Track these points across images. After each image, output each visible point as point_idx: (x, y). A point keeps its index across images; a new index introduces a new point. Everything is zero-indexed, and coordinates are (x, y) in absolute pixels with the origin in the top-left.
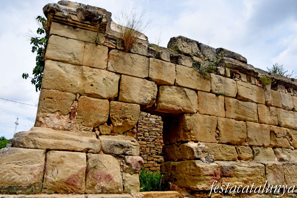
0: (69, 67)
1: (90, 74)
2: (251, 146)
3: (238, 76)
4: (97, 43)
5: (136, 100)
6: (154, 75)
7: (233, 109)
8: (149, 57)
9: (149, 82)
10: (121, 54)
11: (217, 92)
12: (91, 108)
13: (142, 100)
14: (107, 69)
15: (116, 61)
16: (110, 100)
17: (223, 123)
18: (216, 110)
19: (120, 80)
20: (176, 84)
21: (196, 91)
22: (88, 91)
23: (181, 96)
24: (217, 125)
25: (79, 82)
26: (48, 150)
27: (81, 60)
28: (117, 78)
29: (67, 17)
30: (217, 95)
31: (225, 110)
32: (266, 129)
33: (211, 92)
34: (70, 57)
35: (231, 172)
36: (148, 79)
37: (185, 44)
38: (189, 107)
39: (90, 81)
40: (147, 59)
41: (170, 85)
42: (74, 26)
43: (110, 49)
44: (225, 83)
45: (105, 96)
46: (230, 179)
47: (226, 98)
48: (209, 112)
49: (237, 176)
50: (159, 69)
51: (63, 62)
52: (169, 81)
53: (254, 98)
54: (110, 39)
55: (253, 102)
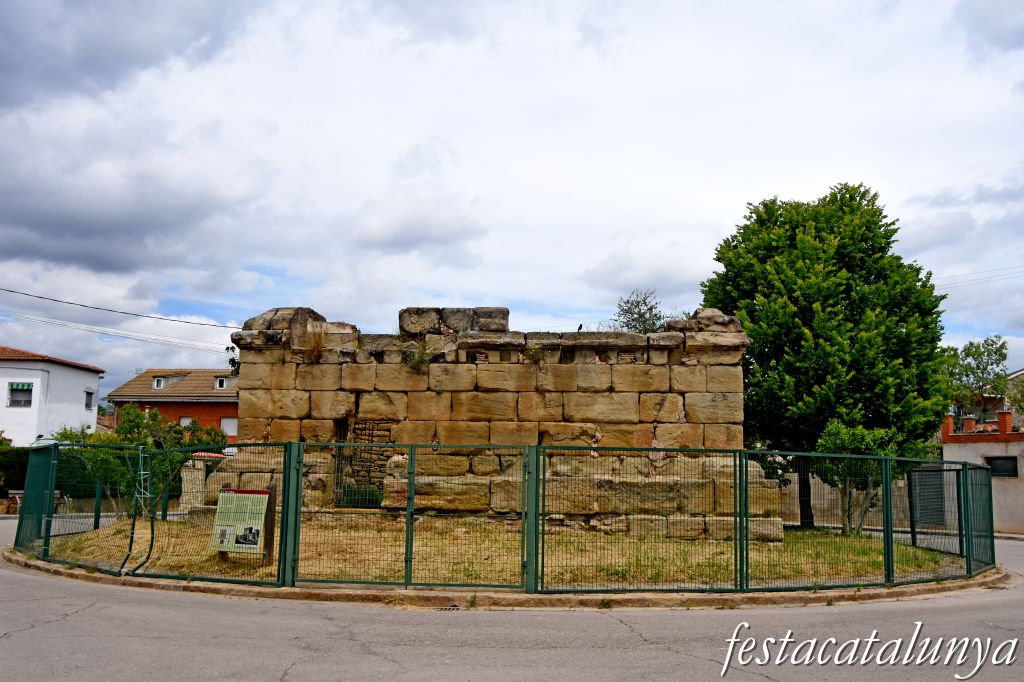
0: (260, 393)
1: (279, 397)
2: (499, 456)
3: (482, 357)
4: (284, 362)
5: (326, 416)
6: (347, 384)
7: (464, 409)
8: (341, 364)
9: (342, 394)
10: (308, 369)
11: (437, 389)
12: (282, 431)
13: (334, 415)
14: (295, 388)
15: (304, 378)
16: (301, 419)
17: (445, 428)
18: (434, 413)
19: (310, 397)
20: (375, 390)
21: (406, 393)
22: (279, 414)
23: (384, 402)
24: (436, 432)
25: (270, 407)
26: (242, 473)
27: (269, 383)
28: (307, 395)
29: (251, 343)
30: (439, 393)
31: (452, 411)
32: (530, 430)
33: (429, 389)
34: (260, 383)
35: (429, 490)
36: (341, 389)
37: (414, 318)
38: (395, 414)
39: (280, 404)
40: (339, 367)
41: (369, 392)
42: (259, 350)
43: (298, 365)
44: (454, 373)
45: (294, 416)
46: (427, 497)
47: (455, 395)
48: (424, 416)
49: (438, 494)
50: (353, 376)
51: (255, 389)
52: (365, 388)
53: (511, 385)
54: (297, 354)
55: (507, 391)
